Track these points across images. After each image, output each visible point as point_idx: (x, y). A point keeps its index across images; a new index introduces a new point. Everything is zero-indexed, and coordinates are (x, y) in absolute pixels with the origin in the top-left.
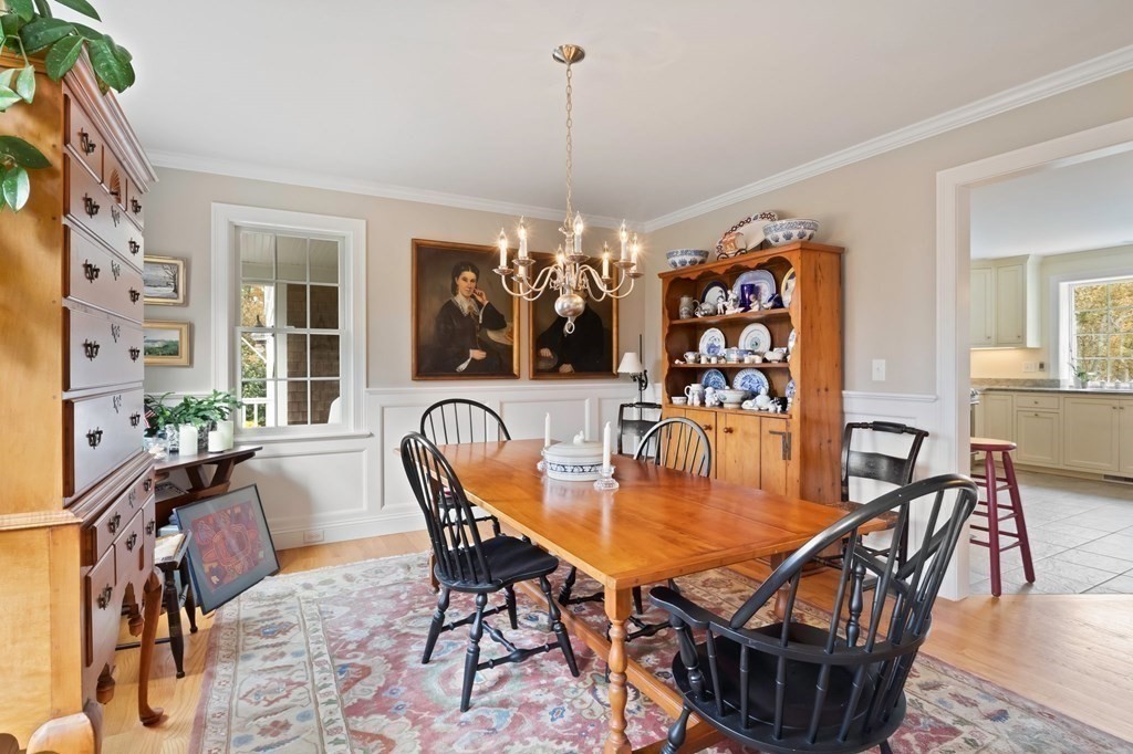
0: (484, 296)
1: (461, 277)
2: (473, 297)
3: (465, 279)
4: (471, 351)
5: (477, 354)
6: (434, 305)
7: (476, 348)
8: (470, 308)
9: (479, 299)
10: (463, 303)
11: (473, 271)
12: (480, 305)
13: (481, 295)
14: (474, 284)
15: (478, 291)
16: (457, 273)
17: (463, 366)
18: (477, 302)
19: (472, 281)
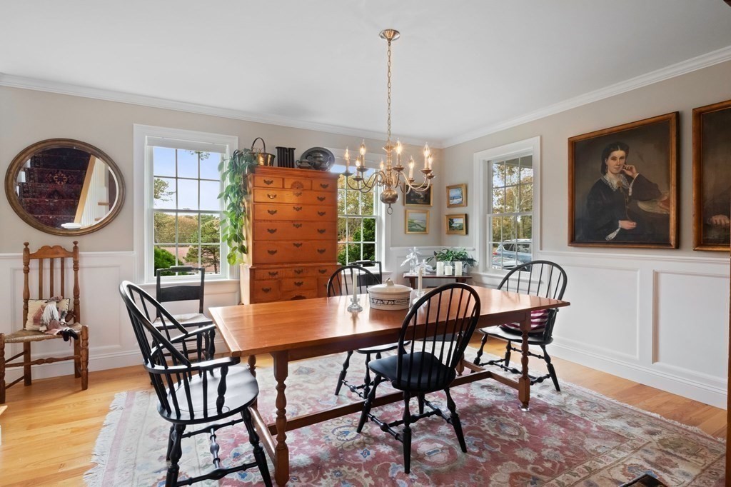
0: (634, 170)
1: (610, 158)
2: (622, 172)
3: (614, 159)
4: (620, 222)
5: (625, 224)
6: (586, 186)
7: (625, 219)
8: (619, 183)
9: (629, 173)
10: (612, 179)
11: (622, 149)
12: (629, 178)
13: (631, 169)
14: (623, 161)
15: (627, 166)
16: (607, 154)
17: (612, 236)
18: (627, 176)
19: (621, 158)
